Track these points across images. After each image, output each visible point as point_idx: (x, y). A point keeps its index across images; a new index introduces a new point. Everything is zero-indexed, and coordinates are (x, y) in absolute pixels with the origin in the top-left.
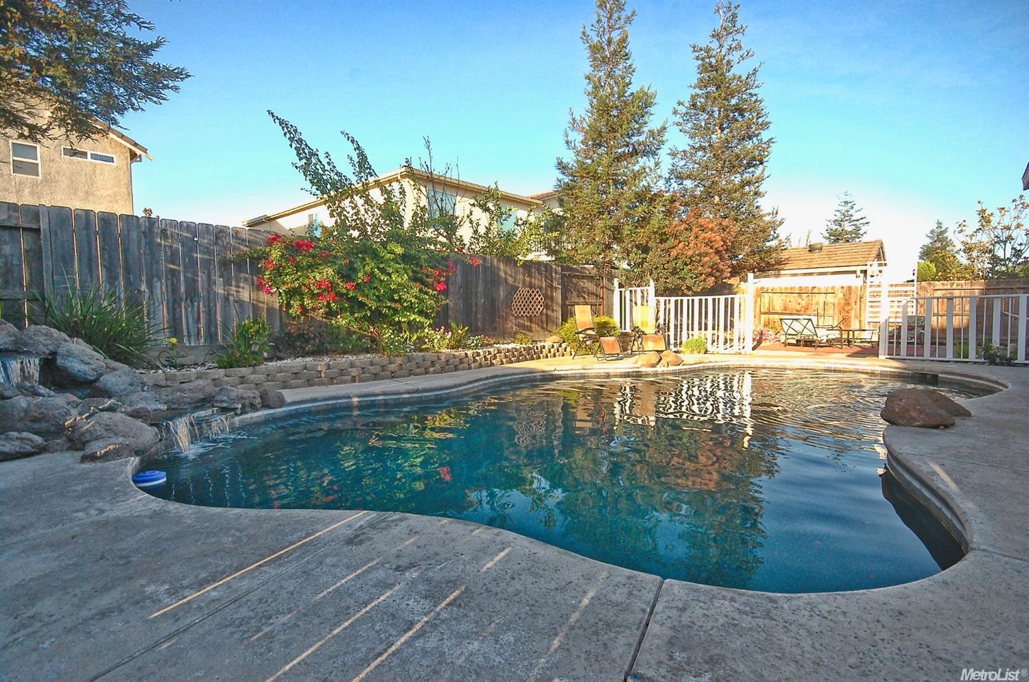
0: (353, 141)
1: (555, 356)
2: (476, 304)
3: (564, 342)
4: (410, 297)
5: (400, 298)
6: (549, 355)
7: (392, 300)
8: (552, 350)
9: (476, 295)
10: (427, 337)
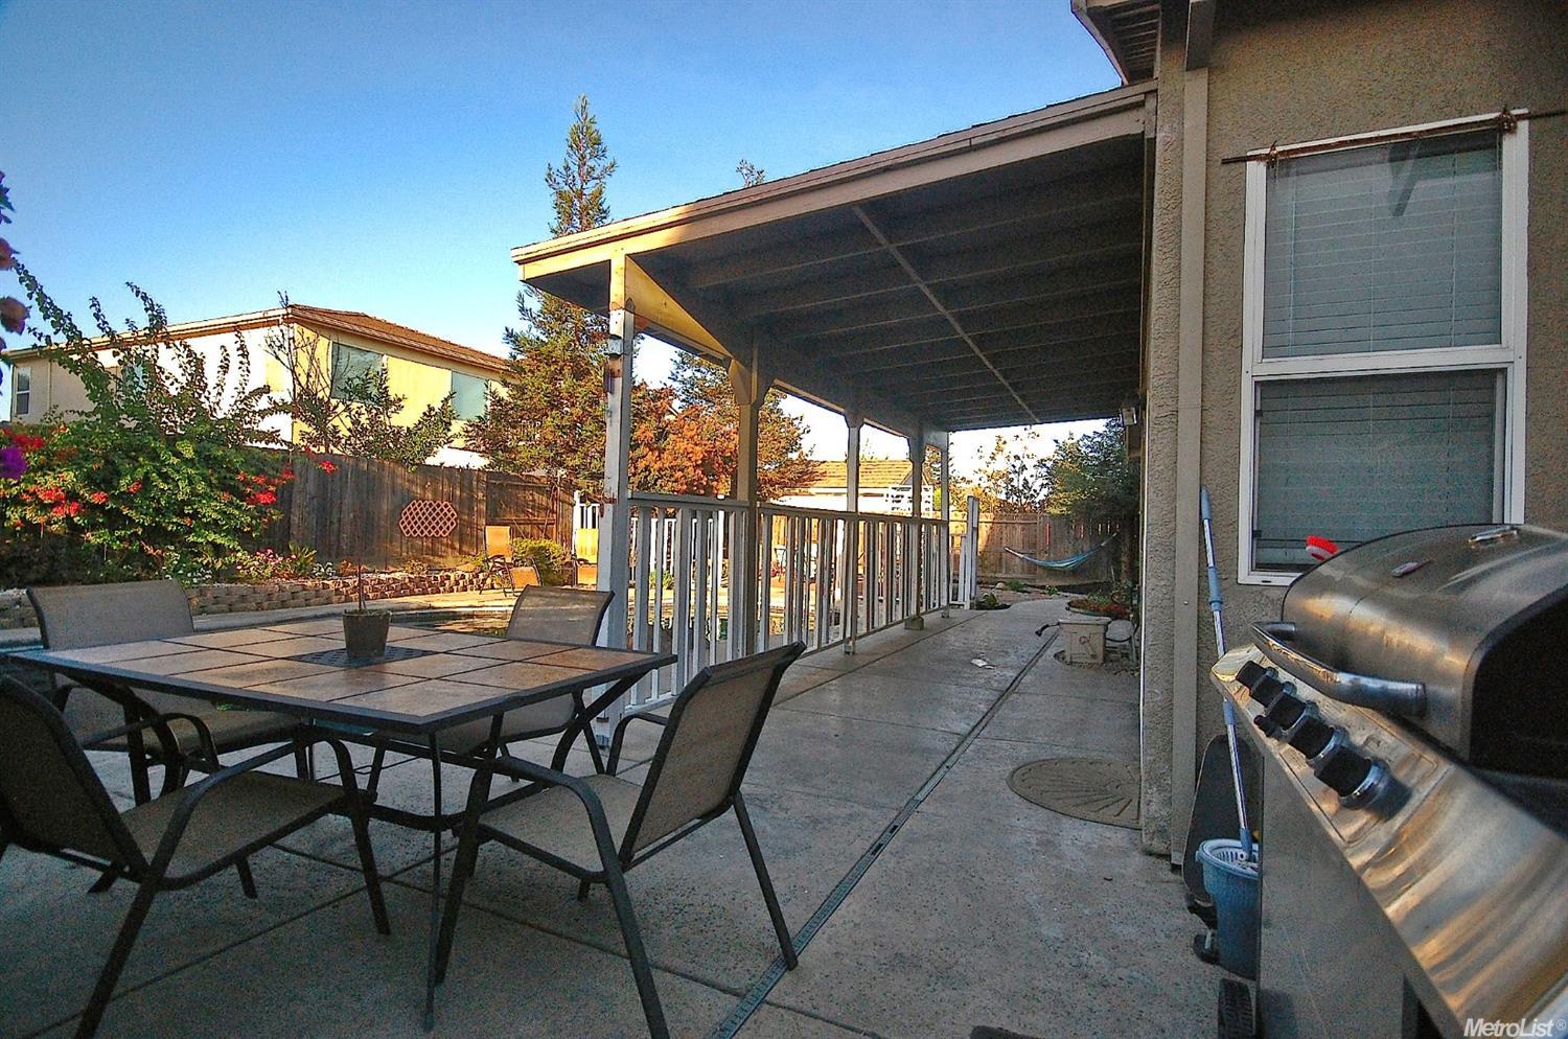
0: (145, 298)
1: (465, 589)
2: (339, 520)
3: (482, 571)
4: (210, 512)
5: (196, 512)
6: (455, 588)
7: (182, 514)
8: (461, 582)
9: (340, 508)
10: (240, 564)
